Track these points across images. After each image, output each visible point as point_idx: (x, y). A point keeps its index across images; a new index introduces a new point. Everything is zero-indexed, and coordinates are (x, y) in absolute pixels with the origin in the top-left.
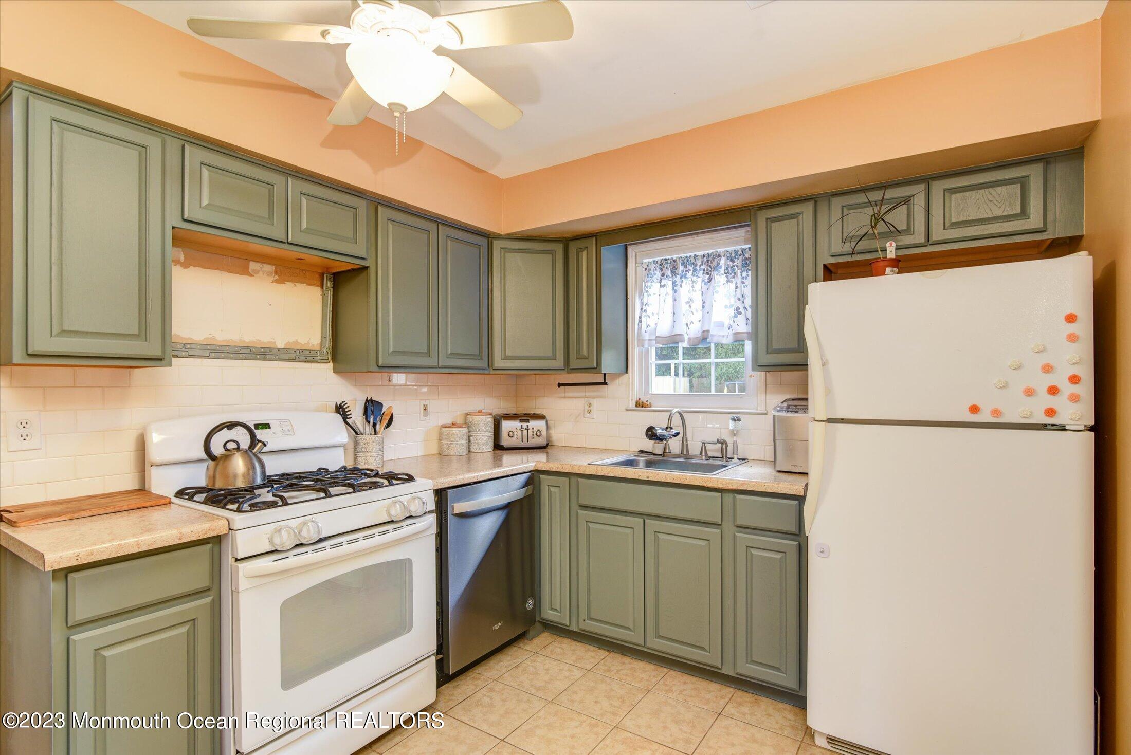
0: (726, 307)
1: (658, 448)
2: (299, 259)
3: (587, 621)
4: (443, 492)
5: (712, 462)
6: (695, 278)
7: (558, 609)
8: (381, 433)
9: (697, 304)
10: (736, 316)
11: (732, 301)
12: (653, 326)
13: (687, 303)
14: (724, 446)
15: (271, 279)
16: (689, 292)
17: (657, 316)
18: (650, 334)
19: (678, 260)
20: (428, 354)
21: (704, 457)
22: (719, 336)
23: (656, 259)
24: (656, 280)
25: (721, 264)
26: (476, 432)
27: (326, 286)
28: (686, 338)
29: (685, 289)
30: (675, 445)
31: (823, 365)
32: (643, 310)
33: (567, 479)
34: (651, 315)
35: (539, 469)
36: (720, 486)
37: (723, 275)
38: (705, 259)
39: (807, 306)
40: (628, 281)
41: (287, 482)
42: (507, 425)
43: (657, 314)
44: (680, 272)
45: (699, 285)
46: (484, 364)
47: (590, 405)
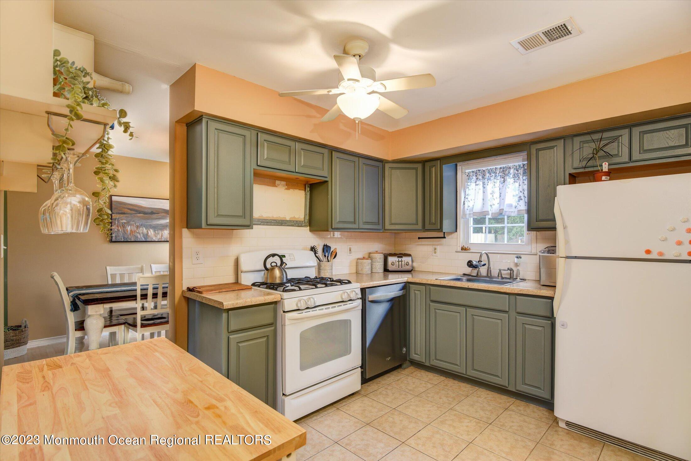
0: (514, 196)
1: (474, 273)
2: (297, 178)
3: (435, 361)
4: (364, 290)
5: (504, 280)
6: (495, 180)
7: (419, 354)
8: (331, 261)
9: (497, 195)
10: (519, 201)
11: (517, 192)
12: (471, 206)
13: (491, 194)
14: (512, 272)
15: (284, 188)
16: (492, 188)
17: (474, 201)
18: (470, 211)
19: (486, 171)
20: (354, 222)
21: (500, 278)
22: (510, 212)
23: (473, 170)
24: (473, 182)
25: (511, 173)
26: (375, 262)
27: (307, 190)
28: (490, 213)
29: (490, 186)
30: (483, 271)
31: (564, 229)
32: (466, 198)
33: (424, 287)
34: (470, 201)
35: (410, 281)
36: (508, 291)
37: (512, 178)
38: (502, 170)
39: (556, 198)
40: (458, 182)
41: (297, 282)
42: (391, 259)
43: (474, 200)
44: (487, 177)
45: (498, 184)
46: (380, 227)
47: (435, 249)
